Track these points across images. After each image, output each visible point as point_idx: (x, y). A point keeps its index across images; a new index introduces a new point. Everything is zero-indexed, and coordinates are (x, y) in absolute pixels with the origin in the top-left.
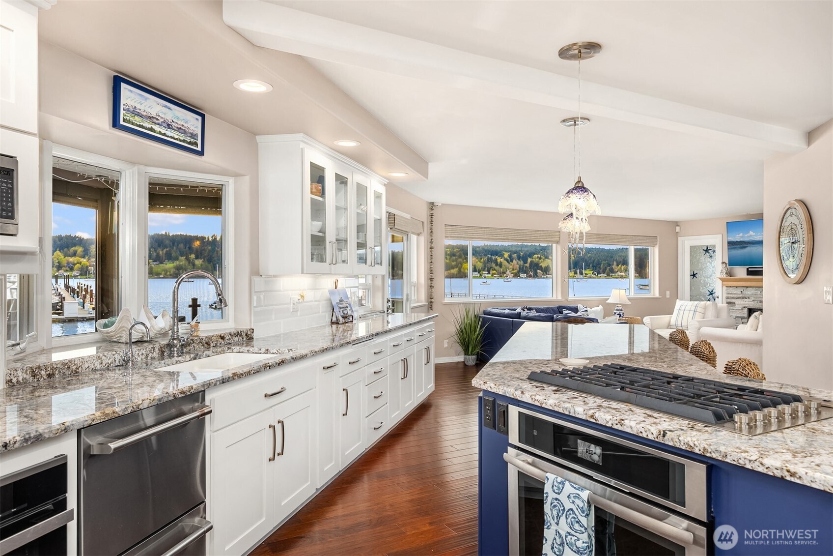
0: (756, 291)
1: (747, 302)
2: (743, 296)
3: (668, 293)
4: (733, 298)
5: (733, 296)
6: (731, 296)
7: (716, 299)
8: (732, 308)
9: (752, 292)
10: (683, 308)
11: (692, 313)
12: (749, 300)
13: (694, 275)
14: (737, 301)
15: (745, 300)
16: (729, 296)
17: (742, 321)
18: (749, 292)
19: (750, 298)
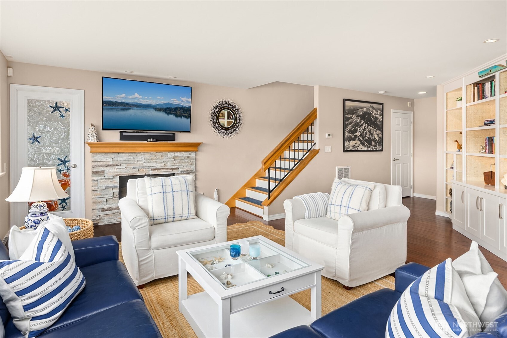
0: (130, 157)
1: (118, 170)
2: (114, 163)
4: (102, 166)
5: (101, 164)
6: (99, 164)
7: (71, 168)
8: (100, 178)
9: (125, 158)
12: (121, 167)
13: (34, 139)
14: (106, 170)
15: (117, 167)
16: (96, 164)
17: (113, 191)
18: (121, 158)
19: (122, 165)
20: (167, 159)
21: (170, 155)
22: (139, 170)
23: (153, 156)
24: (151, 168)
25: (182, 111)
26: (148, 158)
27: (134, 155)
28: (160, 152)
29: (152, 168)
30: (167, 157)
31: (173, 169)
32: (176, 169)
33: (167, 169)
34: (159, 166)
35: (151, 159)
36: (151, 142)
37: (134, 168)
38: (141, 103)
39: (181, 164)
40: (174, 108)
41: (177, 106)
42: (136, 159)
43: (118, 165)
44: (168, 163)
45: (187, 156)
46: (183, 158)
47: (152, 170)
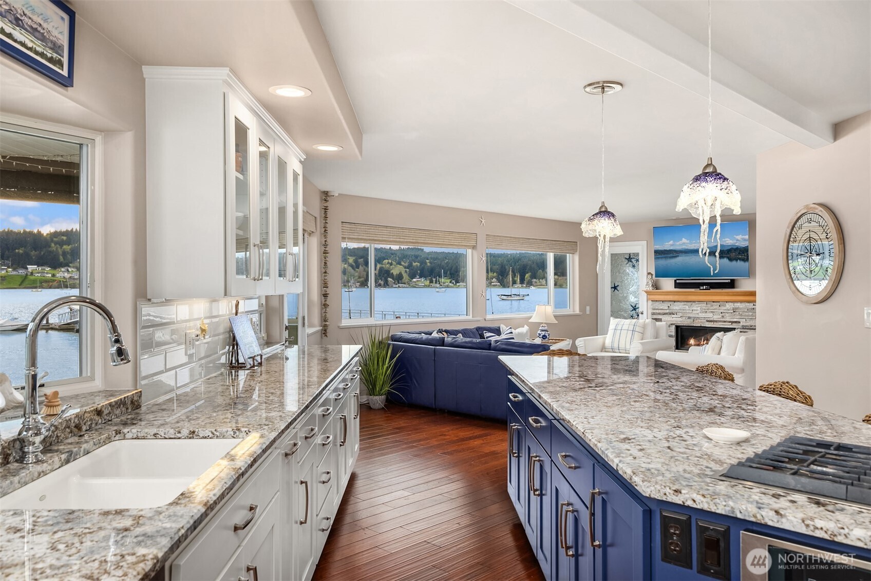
0: (684, 306)
1: (674, 319)
2: (671, 311)
3: (588, 308)
4: (659, 314)
5: (660, 311)
6: (657, 311)
7: (640, 315)
9: (681, 307)
10: (619, 327)
11: (630, 333)
12: (677, 316)
13: (615, 288)
14: (664, 318)
15: (673, 316)
16: (655, 311)
18: (676, 307)
19: (678, 314)
20: (725, 310)
21: (729, 306)
22: (694, 321)
23: (709, 306)
24: (707, 319)
25: (737, 253)
26: (704, 308)
27: (689, 304)
28: (717, 302)
29: (709, 319)
30: (725, 308)
31: (732, 322)
32: (736, 322)
33: (725, 322)
34: (716, 318)
35: (708, 309)
36: (703, 289)
37: (689, 318)
38: (689, 248)
39: (742, 317)
40: (726, 250)
41: (731, 247)
42: (691, 309)
43: (674, 314)
44: (727, 315)
45: (750, 307)
46: (746, 310)
47: (708, 321)
